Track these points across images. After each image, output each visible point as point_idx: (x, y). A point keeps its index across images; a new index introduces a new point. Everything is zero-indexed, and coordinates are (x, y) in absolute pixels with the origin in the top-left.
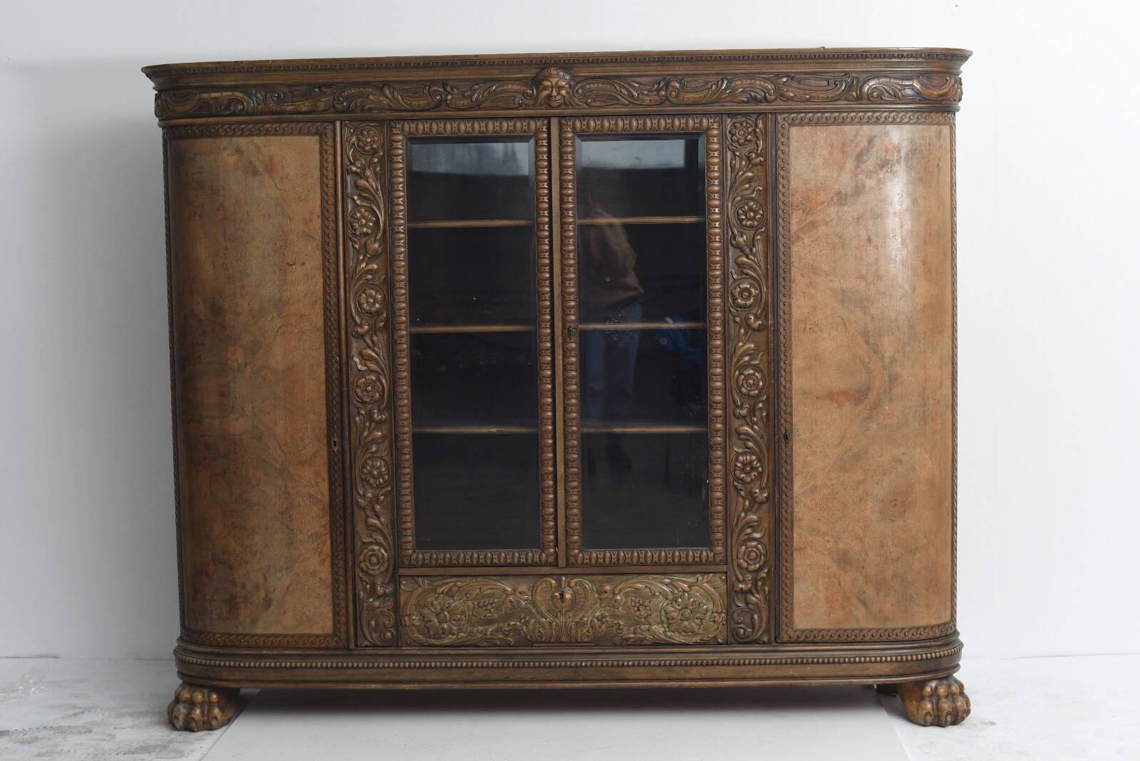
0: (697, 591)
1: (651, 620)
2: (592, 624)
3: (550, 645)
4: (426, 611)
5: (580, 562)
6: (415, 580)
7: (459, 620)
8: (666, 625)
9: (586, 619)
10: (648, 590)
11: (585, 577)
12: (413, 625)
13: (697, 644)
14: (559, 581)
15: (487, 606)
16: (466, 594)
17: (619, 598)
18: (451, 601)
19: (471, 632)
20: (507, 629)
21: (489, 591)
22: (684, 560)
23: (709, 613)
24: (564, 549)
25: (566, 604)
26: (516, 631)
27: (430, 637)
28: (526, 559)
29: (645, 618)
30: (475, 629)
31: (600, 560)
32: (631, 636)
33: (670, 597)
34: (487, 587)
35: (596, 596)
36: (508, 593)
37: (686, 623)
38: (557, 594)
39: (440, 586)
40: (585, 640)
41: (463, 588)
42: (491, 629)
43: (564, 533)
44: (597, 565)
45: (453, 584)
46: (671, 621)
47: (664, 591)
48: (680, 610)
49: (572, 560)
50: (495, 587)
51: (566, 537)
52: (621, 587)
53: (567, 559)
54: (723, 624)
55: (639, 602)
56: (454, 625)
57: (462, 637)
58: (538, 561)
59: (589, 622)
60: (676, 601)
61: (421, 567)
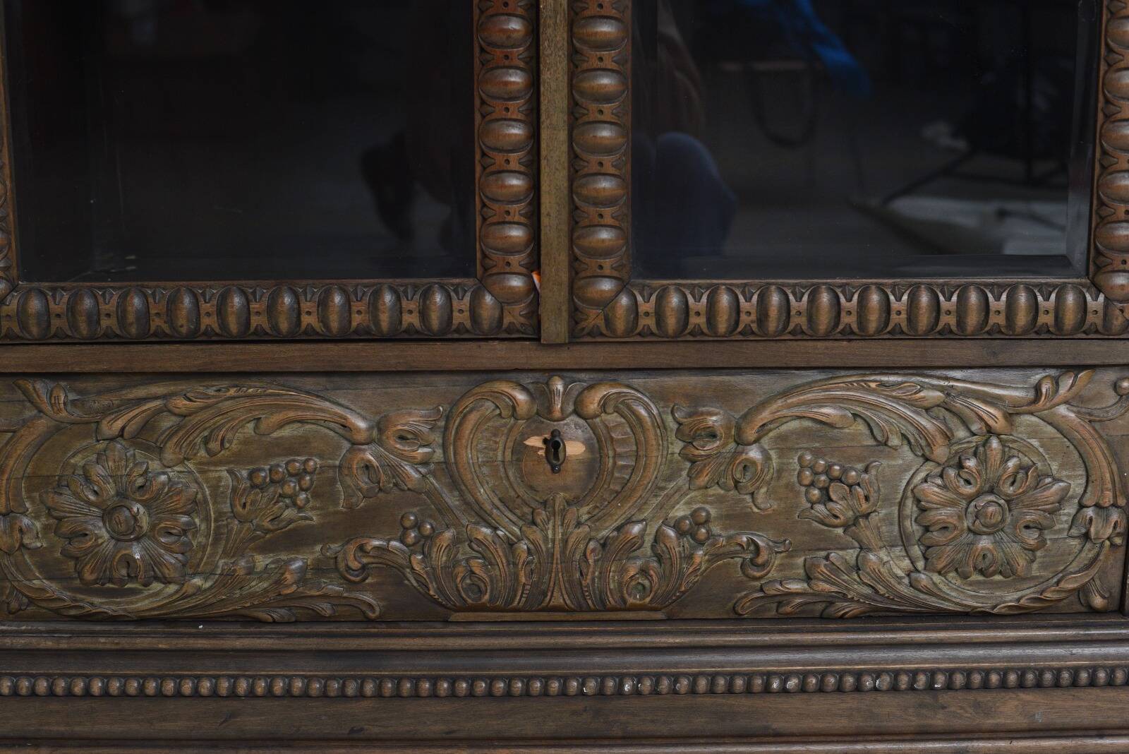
0: (1034, 433)
1: (867, 534)
2: (661, 548)
3: (508, 616)
4: (66, 501)
5: (620, 325)
6: (25, 392)
7: (185, 532)
8: (916, 551)
9: (636, 529)
10: (861, 427)
11: (638, 381)
12: (22, 545)
13: (1019, 615)
14: (542, 396)
15: (282, 482)
16: (206, 441)
17: (754, 453)
18: (155, 465)
19: (229, 575)
20: (355, 565)
21: (286, 432)
22: (1001, 320)
23: (1070, 509)
24: (564, 277)
25: (571, 475)
26: (391, 571)
27: (87, 589)
28: (424, 314)
29: (846, 527)
30: (242, 563)
31: (694, 320)
32: (795, 587)
33: (941, 452)
34: (277, 418)
35: (677, 447)
36: (361, 437)
37: (985, 543)
38: (535, 442)
39: (107, 411)
40: (631, 600)
41: (195, 419)
42: (298, 564)
43: (565, 215)
44: (685, 334)
45: (158, 403)
46: (936, 536)
47: (920, 430)
48: (971, 499)
49: (594, 318)
50: (309, 414)
51: (572, 231)
52: (765, 415)
53: (575, 315)
54: (1113, 545)
55: (827, 470)
56: (169, 549)
57: (199, 588)
58: (468, 324)
59: (649, 540)
60: (960, 466)
61: (40, 342)
